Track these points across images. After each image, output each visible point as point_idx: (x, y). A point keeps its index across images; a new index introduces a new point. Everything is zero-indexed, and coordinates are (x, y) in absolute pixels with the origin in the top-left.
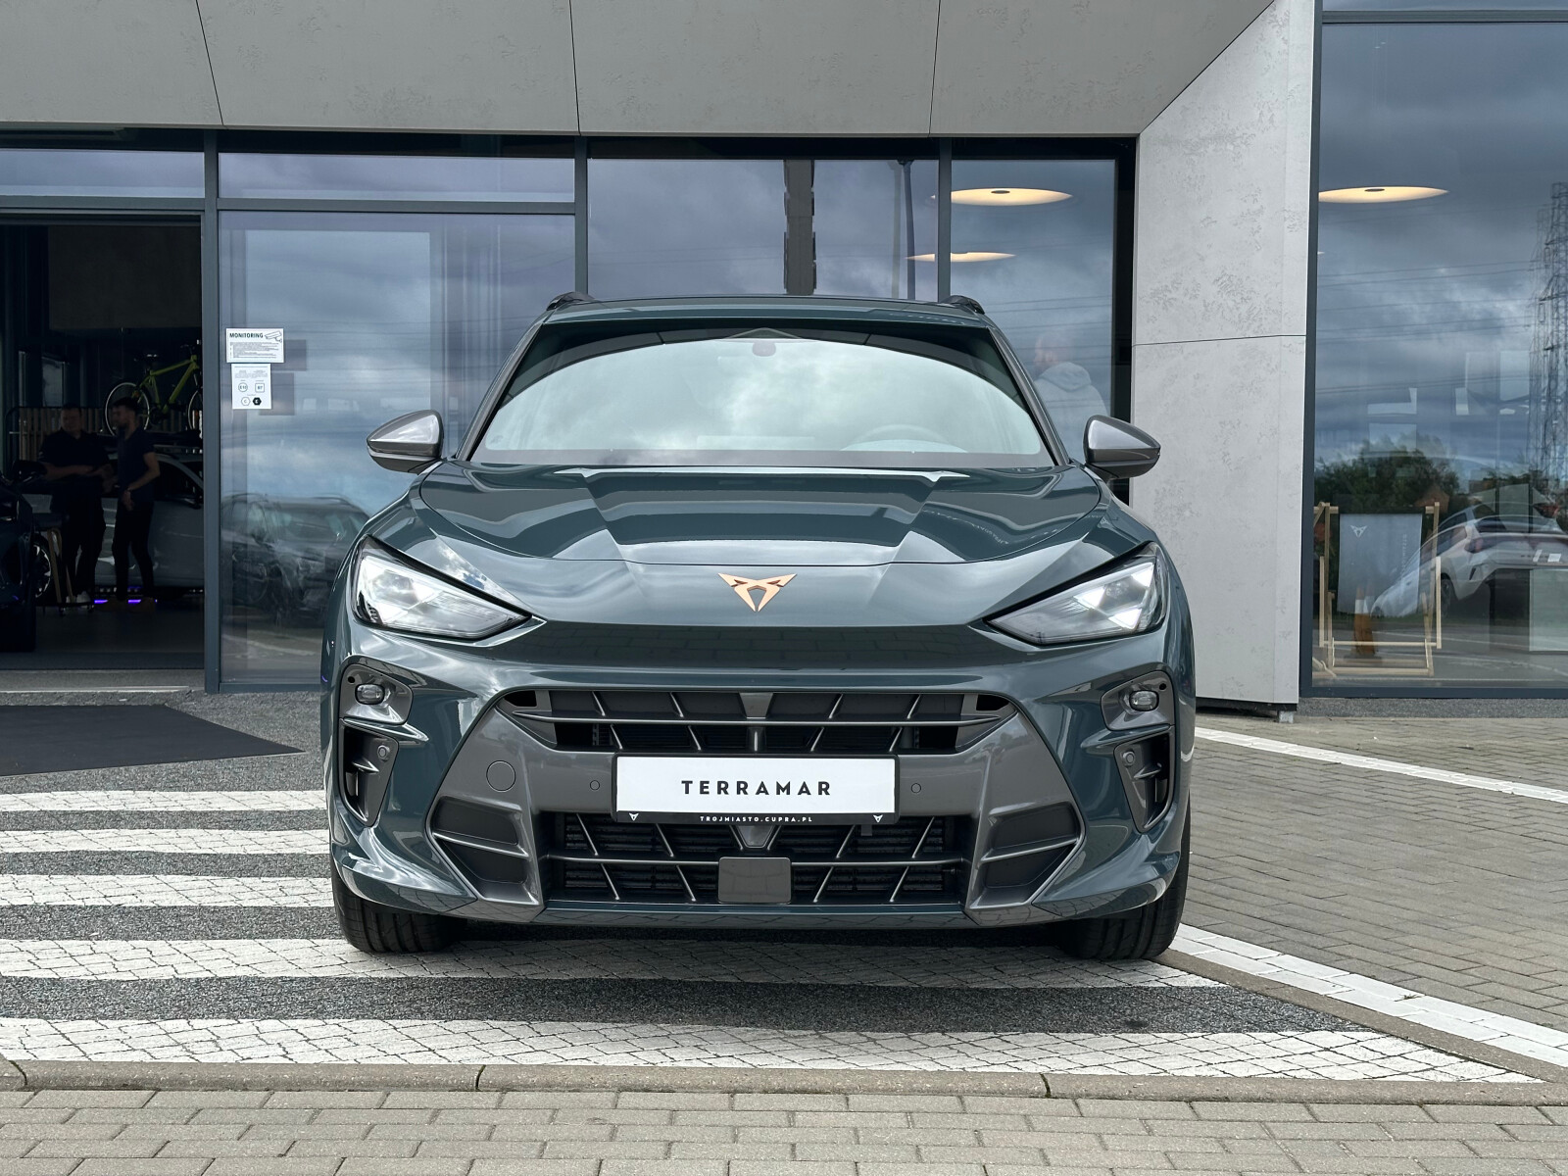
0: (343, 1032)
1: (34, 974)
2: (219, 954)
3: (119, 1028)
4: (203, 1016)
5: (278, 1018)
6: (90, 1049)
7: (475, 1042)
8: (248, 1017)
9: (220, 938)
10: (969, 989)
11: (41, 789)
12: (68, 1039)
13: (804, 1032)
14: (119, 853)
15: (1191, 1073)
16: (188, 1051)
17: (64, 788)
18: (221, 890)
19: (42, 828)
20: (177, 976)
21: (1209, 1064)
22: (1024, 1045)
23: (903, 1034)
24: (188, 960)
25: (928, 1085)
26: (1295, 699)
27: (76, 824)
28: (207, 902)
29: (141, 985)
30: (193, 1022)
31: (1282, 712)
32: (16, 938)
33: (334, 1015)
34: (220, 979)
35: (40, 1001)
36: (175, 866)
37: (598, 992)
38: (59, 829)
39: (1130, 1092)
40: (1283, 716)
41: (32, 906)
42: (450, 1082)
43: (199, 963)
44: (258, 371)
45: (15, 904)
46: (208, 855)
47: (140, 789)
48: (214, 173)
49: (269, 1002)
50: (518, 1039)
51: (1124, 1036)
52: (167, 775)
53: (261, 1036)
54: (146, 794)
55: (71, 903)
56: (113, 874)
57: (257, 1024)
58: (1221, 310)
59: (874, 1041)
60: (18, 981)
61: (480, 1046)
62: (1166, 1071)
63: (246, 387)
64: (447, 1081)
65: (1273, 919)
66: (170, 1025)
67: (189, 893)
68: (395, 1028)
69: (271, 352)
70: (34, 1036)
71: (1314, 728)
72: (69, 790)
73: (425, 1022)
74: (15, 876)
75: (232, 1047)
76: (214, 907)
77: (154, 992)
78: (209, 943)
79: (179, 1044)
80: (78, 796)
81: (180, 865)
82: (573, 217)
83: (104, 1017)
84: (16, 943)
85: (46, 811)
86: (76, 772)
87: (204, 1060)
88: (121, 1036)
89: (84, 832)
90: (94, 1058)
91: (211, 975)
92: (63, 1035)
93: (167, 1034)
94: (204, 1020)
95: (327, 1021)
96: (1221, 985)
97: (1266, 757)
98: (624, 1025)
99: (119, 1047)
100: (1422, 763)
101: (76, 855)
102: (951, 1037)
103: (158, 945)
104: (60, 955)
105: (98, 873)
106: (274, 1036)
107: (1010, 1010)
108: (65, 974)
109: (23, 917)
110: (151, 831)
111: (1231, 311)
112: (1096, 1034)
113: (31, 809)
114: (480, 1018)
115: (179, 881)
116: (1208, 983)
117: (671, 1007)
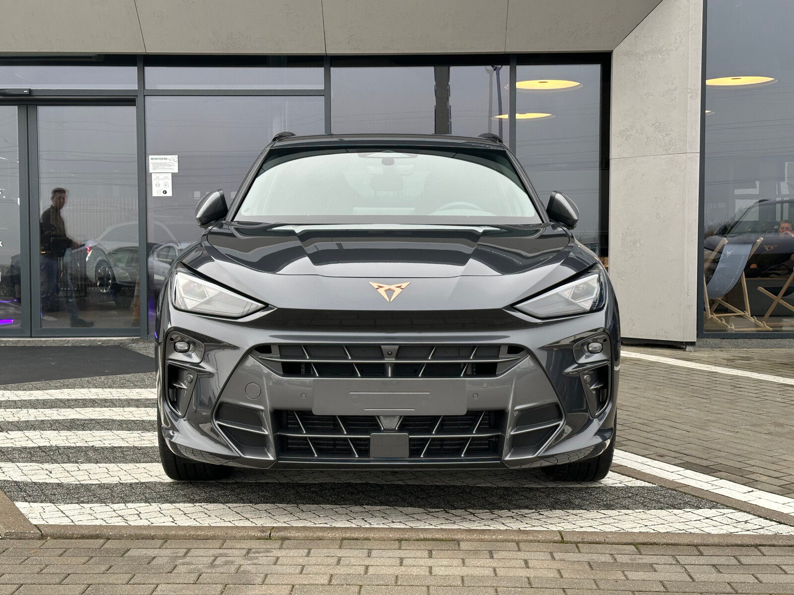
0: (203, 510)
1: (48, 481)
2: (143, 470)
3: (90, 508)
4: (133, 501)
5: (171, 502)
6: (75, 519)
7: (269, 515)
8: (155, 502)
9: (143, 462)
10: (523, 488)
11: (56, 388)
12: (64, 513)
13: (438, 510)
14: (94, 420)
15: (637, 530)
16: (125, 520)
17: (68, 387)
18: (145, 438)
19: (56, 407)
20: (121, 482)
21: (646, 526)
22: (550, 516)
23: (488, 511)
24: (127, 473)
25: (501, 537)
26: (694, 339)
27: (73, 405)
28: (137, 444)
29: (101, 486)
30: (127, 505)
31: (687, 346)
32: (40, 463)
33: (199, 501)
34: (142, 483)
35: (51, 494)
36: (122, 426)
37: (333, 490)
38: (65, 408)
39: (605, 540)
40: (688, 348)
41: (49, 447)
42: (256, 535)
43: (132, 475)
44: (165, 177)
45: (41, 445)
46: (139, 420)
47: (106, 388)
48: (142, 77)
49: (166, 495)
50: (291, 514)
51: (602, 511)
52: (120, 380)
53: (162, 512)
54: (109, 390)
55: (69, 445)
56: (91, 430)
57: (160, 505)
58: (655, 140)
59: (474, 514)
60: (41, 484)
61: (272, 517)
62: (623, 530)
63: (159, 185)
64: (255, 535)
65: (682, 452)
66: (116, 506)
67: (129, 440)
68: (229, 508)
69: (172, 167)
70: (47, 512)
71: (704, 354)
72: (70, 388)
73: (245, 505)
74: (42, 432)
75: (147, 518)
76: (141, 447)
77: (109, 490)
78: (137, 465)
79: (120, 516)
80: (75, 391)
81: (124, 426)
82: (323, 97)
83: (83, 502)
84: (40, 465)
85: (58, 399)
86: (74, 379)
87: (132, 523)
88: (91, 512)
89: (77, 409)
90: (77, 523)
91: (137, 481)
92: (62, 512)
93: (114, 511)
94: (133, 504)
95: (195, 504)
96: (654, 485)
97: (679, 369)
98: (346, 506)
99: (90, 517)
100: (761, 372)
101: (73, 421)
102: (513, 512)
103: (112, 466)
104: (62, 471)
105: (83, 430)
106: (168, 512)
107: (544, 498)
108: (65, 481)
109: (44, 452)
110: (111, 408)
111: (660, 141)
112: (588, 511)
113: (51, 398)
114: (273, 503)
115: (124, 434)
116: (647, 484)
117: (370, 497)
